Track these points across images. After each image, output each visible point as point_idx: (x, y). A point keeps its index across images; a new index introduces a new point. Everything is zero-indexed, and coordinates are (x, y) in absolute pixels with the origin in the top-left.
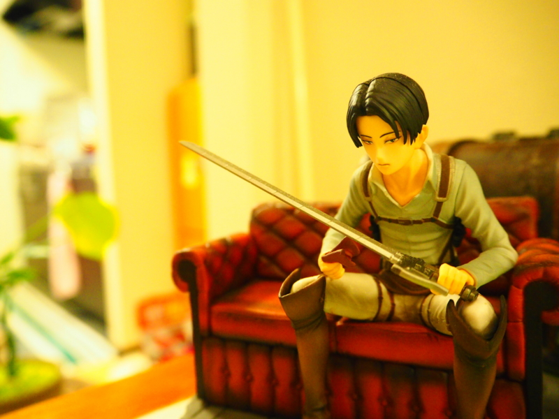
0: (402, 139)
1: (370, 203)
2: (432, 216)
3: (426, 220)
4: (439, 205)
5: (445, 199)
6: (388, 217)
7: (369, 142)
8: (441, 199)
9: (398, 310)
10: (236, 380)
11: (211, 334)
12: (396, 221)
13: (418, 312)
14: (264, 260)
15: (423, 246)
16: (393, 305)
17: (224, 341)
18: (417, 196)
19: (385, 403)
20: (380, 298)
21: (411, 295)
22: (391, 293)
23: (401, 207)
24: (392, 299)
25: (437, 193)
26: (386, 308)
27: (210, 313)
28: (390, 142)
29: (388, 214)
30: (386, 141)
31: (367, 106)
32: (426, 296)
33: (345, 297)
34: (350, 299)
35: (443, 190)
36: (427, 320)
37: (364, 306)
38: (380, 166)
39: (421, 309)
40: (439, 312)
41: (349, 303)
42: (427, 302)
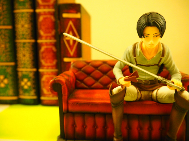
1: (135, 59)
2: (158, 63)
3: (155, 65)
4: (161, 59)
5: (163, 57)
6: (142, 64)
7: (146, 36)
9: (143, 96)
10: (78, 128)
11: (68, 112)
12: (145, 66)
13: (151, 97)
16: (141, 95)
17: (73, 114)
18: (155, 57)
19: (139, 129)
20: (138, 93)
21: (147, 91)
23: (148, 60)
24: (141, 93)
25: (161, 55)
27: (67, 103)
28: (155, 37)
29: (142, 63)
30: (154, 36)
31: (152, 23)
32: (153, 91)
33: (130, 93)
34: (131, 94)
35: (163, 55)
36: (155, 99)
37: (135, 96)
38: (150, 45)
39: (152, 95)
40: (165, 96)
41: (131, 95)
42: (155, 93)
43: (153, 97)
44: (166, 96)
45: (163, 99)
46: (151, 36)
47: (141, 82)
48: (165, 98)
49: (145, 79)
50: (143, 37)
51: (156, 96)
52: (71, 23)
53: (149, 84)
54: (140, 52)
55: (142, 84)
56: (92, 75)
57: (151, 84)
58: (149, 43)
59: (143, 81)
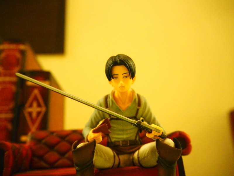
0: (130, 76)
2: (135, 116)
3: (132, 118)
4: (138, 110)
5: (140, 108)
7: (116, 78)
8: (138, 108)
9: (122, 162)
13: (132, 161)
14: (36, 159)
15: (129, 132)
16: (119, 160)
20: (114, 156)
22: (118, 154)
24: (119, 157)
25: (137, 105)
26: (117, 162)
28: (125, 78)
30: (124, 77)
31: (119, 61)
32: (134, 152)
33: (102, 153)
34: (104, 154)
35: (139, 104)
36: (137, 162)
37: (109, 159)
38: (120, 88)
39: (133, 159)
40: (147, 152)
41: (103, 156)
42: (136, 155)
43: (134, 161)
44: (149, 151)
45: (146, 159)
46: (121, 76)
47: (118, 144)
48: (148, 155)
49: (122, 139)
50: (112, 79)
51: (138, 157)
52: (36, 92)
53: (129, 144)
54: (112, 101)
55: (120, 145)
56: (56, 148)
57: (130, 145)
58: (120, 85)
59: (121, 142)
